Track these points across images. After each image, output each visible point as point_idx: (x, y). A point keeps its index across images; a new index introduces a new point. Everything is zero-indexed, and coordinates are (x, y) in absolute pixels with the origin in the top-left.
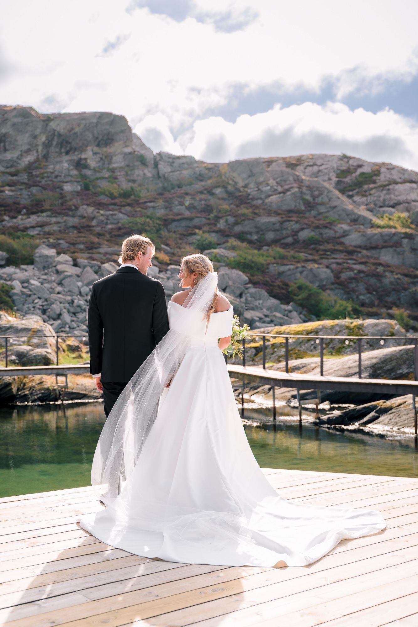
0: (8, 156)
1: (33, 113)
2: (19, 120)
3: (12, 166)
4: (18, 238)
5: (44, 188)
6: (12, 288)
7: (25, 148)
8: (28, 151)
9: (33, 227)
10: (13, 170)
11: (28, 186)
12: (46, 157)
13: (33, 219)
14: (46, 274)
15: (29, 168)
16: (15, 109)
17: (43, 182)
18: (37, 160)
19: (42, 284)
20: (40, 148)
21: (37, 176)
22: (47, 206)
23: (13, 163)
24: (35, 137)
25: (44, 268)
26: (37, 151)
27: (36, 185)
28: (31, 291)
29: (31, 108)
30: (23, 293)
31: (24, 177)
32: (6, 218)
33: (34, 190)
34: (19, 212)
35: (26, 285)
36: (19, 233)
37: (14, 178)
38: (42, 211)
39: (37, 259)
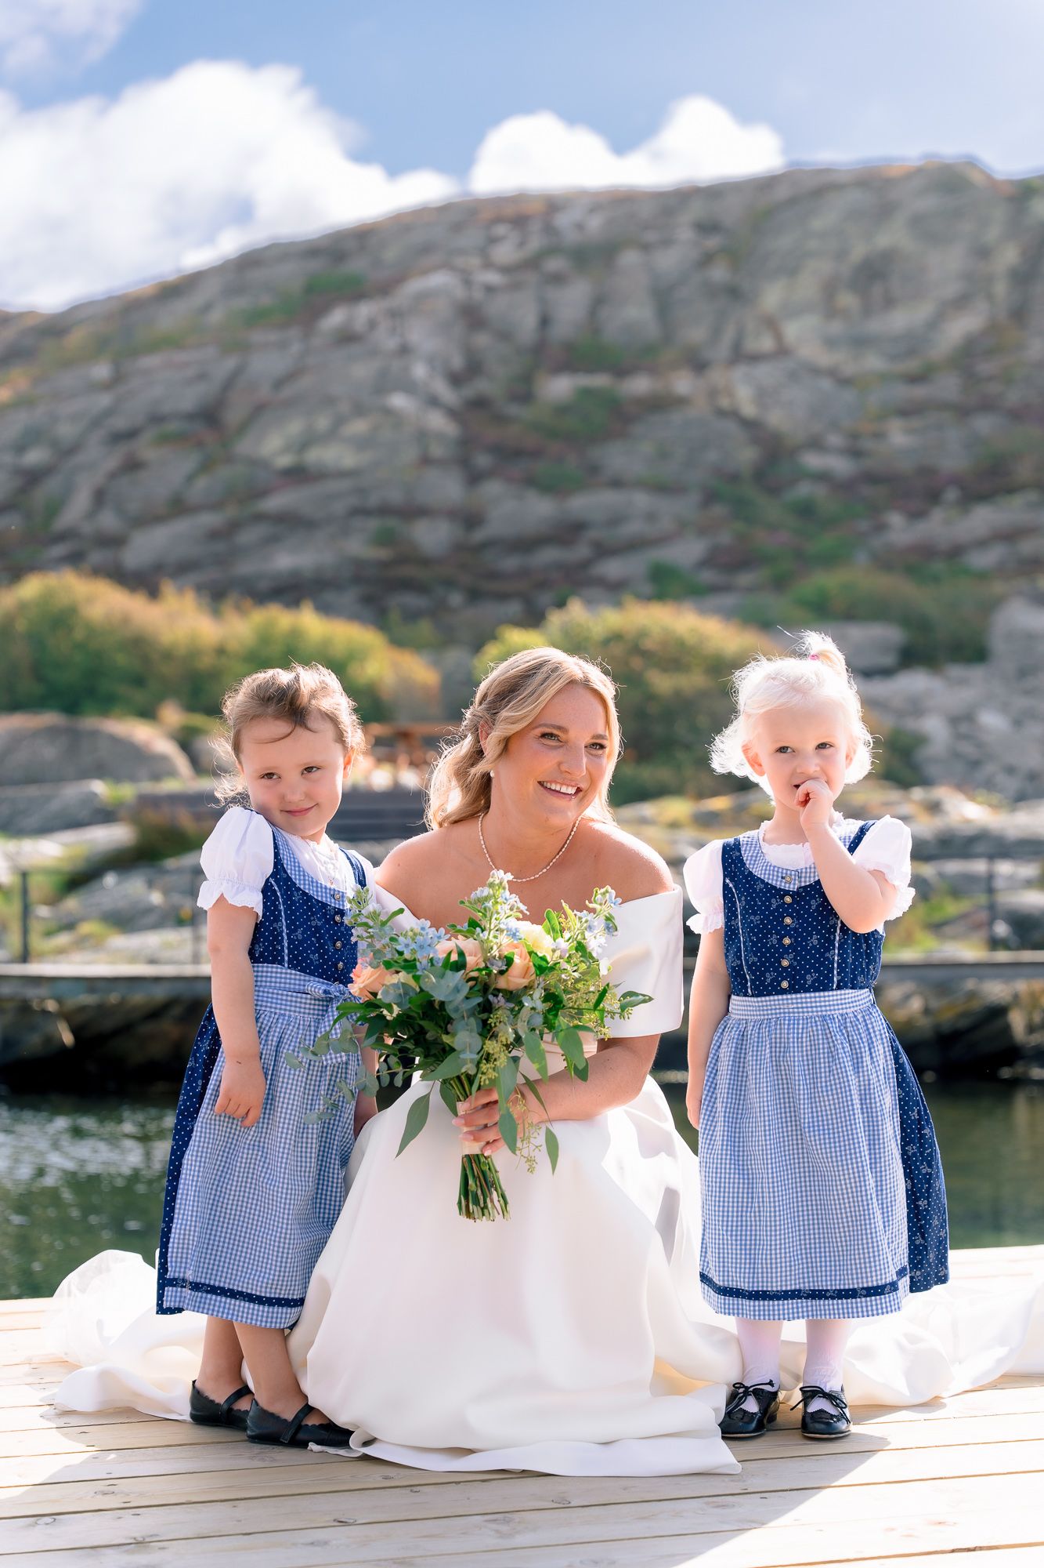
0: (901, 320)
1: (976, 178)
2: (928, 203)
3: (911, 353)
4: (936, 579)
5: (1017, 415)
6: (921, 740)
7: (951, 290)
8: (961, 302)
9: (982, 544)
10: (912, 365)
11: (963, 412)
12: (1019, 314)
13: (983, 518)
14: (1028, 693)
15: (967, 354)
16: (919, 171)
17: (1014, 397)
18: (992, 328)
19: (1018, 723)
20: (1001, 289)
21: (990, 378)
22: (1024, 471)
23: (912, 344)
24: (983, 253)
25: (1023, 673)
26: (990, 297)
27: (987, 406)
28: (980, 745)
29: (972, 163)
30: (956, 755)
31: (948, 387)
32: (896, 519)
33: (984, 424)
34: (934, 497)
35: (964, 728)
36: (938, 566)
37: (920, 392)
38: (1011, 490)
39: (998, 643)
